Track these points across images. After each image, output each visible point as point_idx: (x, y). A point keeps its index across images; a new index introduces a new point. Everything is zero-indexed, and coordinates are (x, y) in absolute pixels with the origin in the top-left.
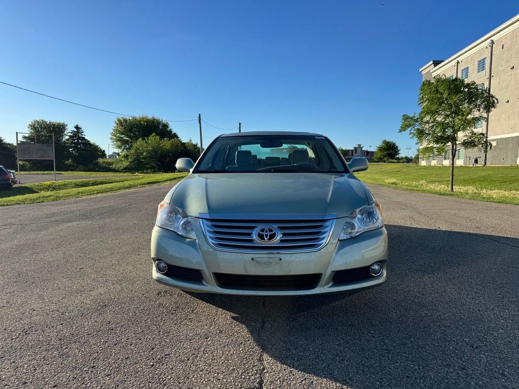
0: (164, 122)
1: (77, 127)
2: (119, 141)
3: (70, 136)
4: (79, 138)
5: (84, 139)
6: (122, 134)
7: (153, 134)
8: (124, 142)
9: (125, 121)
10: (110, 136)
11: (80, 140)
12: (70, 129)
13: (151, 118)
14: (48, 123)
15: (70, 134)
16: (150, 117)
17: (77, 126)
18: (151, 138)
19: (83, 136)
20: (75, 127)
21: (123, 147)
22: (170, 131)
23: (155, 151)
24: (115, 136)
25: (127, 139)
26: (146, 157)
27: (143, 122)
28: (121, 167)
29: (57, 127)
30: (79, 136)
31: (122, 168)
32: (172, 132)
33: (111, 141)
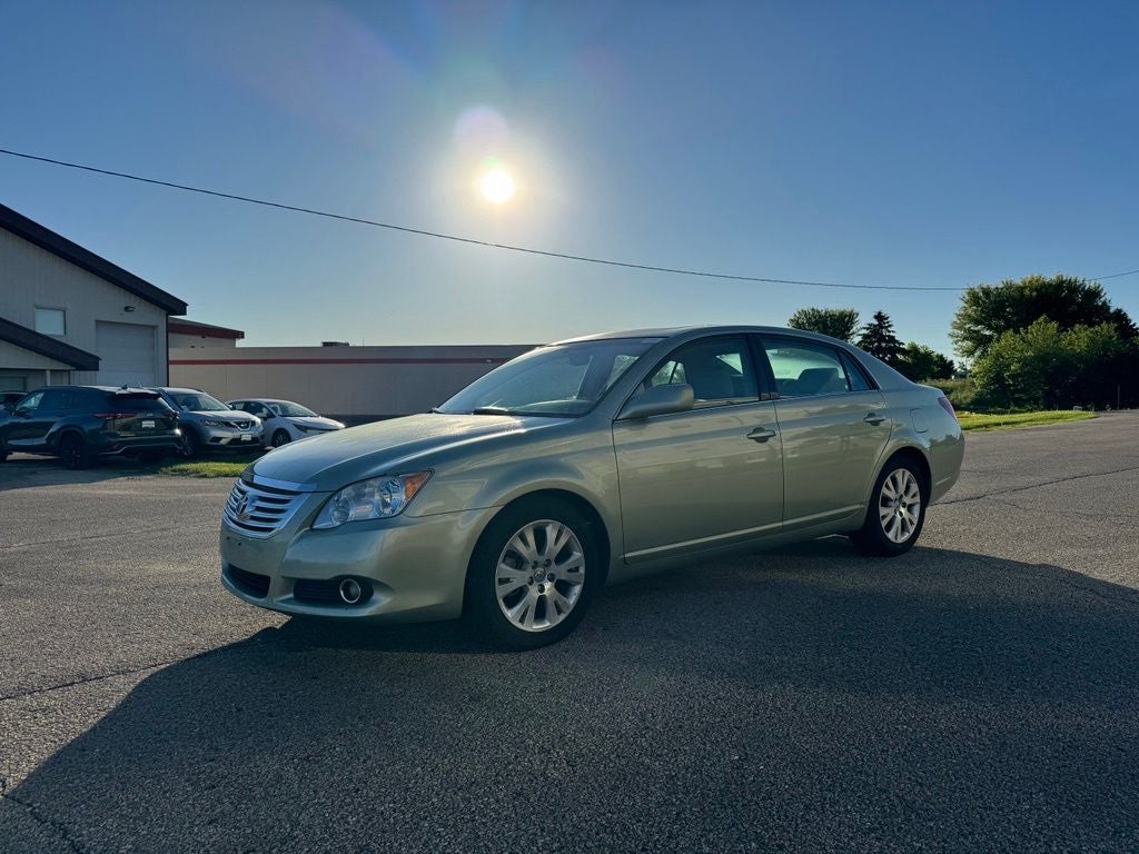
0: (1090, 284)
1: (879, 317)
2: (971, 339)
3: (865, 336)
4: (882, 338)
5: (892, 339)
6: (977, 322)
7: (1041, 319)
8: (981, 342)
9: (987, 292)
10: (950, 330)
11: (885, 341)
12: (864, 321)
13: (1054, 277)
14: (823, 313)
15: (865, 332)
16: (1050, 276)
17: (880, 313)
18: (1033, 328)
19: (891, 334)
20: (876, 317)
21: (978, 353)
22: (1105, 307)
23: (1043, 358)
24: (960, 328)
25: (987, 333)
26: (1019, 375)
27: (1027, 292)
28: (965, 398)
29: (837, 320)
30: (882, 335)
31: (969, 400)
32: (1109, 308)
33: (951, 340)
